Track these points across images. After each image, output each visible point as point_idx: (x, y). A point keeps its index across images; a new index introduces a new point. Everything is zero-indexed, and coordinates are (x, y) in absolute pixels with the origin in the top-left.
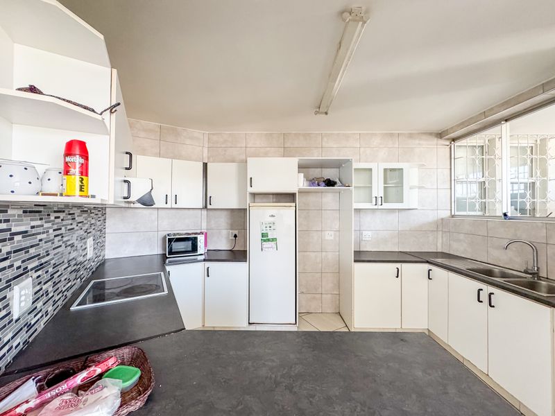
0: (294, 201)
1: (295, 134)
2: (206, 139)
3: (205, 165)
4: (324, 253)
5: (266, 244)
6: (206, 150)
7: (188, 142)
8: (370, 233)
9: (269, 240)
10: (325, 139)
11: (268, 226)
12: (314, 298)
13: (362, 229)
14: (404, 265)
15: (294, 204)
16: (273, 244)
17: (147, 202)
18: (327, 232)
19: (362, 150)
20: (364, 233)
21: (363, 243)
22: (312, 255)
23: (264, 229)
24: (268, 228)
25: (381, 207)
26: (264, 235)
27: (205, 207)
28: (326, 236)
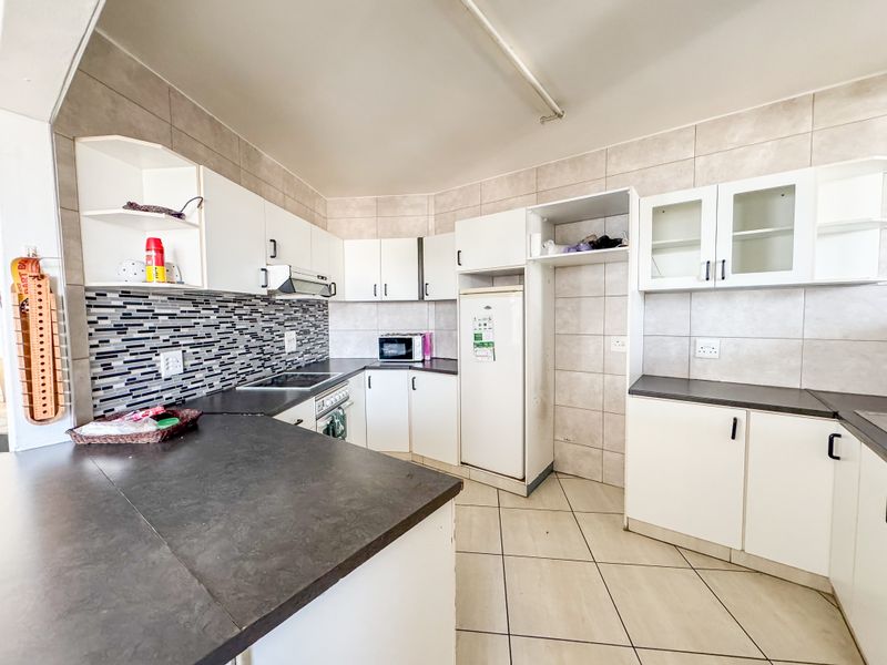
0: (522, 282)
1: (556, 165)
2: (432, 202)
3: (420, 241)
4: (608, 377)
5: (481, 351)
6: (432, 220)
7: (409, 212)
8: (714, 343)
9: (483, 345)
10: (613, 159)
11: (482, 323)
12: (588, 454)
13: (695, 333)
14: (754, 413)
15: (521, 287)
16: (488, 350)
18: (614, 339)
19: (700, 161)
20: (700, 342)
21: (697, 363)
22: (586, 378)
23: (478, 327)
24: (483, 327)
25: (721, 284)
26: (477, 337)
27: (421, 299)
28: (613, 345)
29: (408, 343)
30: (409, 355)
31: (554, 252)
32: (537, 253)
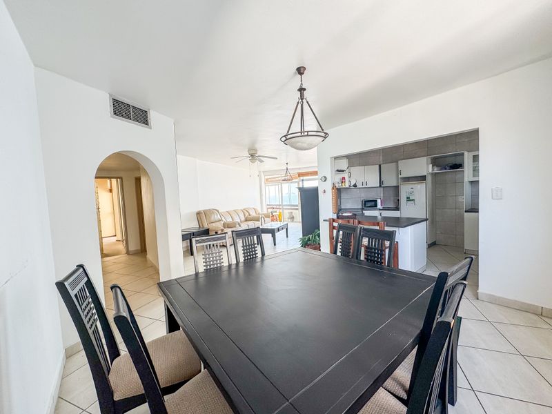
0: (425, 180)
2: (381, 151)
3: (380, 166)
4: (457, 210)
5: (409, 202)
6: (381, 158)
9: (410, 200)
11: (410, 193)
12: (450, 237)
15: (425, 182)
16: (412, 202)
17: (355, 186)
18: (459, 197)
22: (449, 211)
23: (408, 195)
24: (410, 195)
26: (408, 198)
27: (380, 186)
28: (460, 199)
29: (376, 202)
30: (376, 206)
31: (436, 170)
32: (430, 171)
